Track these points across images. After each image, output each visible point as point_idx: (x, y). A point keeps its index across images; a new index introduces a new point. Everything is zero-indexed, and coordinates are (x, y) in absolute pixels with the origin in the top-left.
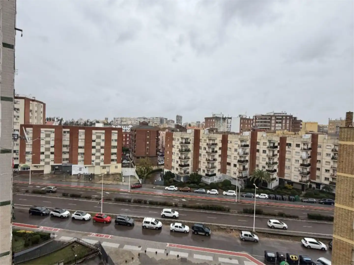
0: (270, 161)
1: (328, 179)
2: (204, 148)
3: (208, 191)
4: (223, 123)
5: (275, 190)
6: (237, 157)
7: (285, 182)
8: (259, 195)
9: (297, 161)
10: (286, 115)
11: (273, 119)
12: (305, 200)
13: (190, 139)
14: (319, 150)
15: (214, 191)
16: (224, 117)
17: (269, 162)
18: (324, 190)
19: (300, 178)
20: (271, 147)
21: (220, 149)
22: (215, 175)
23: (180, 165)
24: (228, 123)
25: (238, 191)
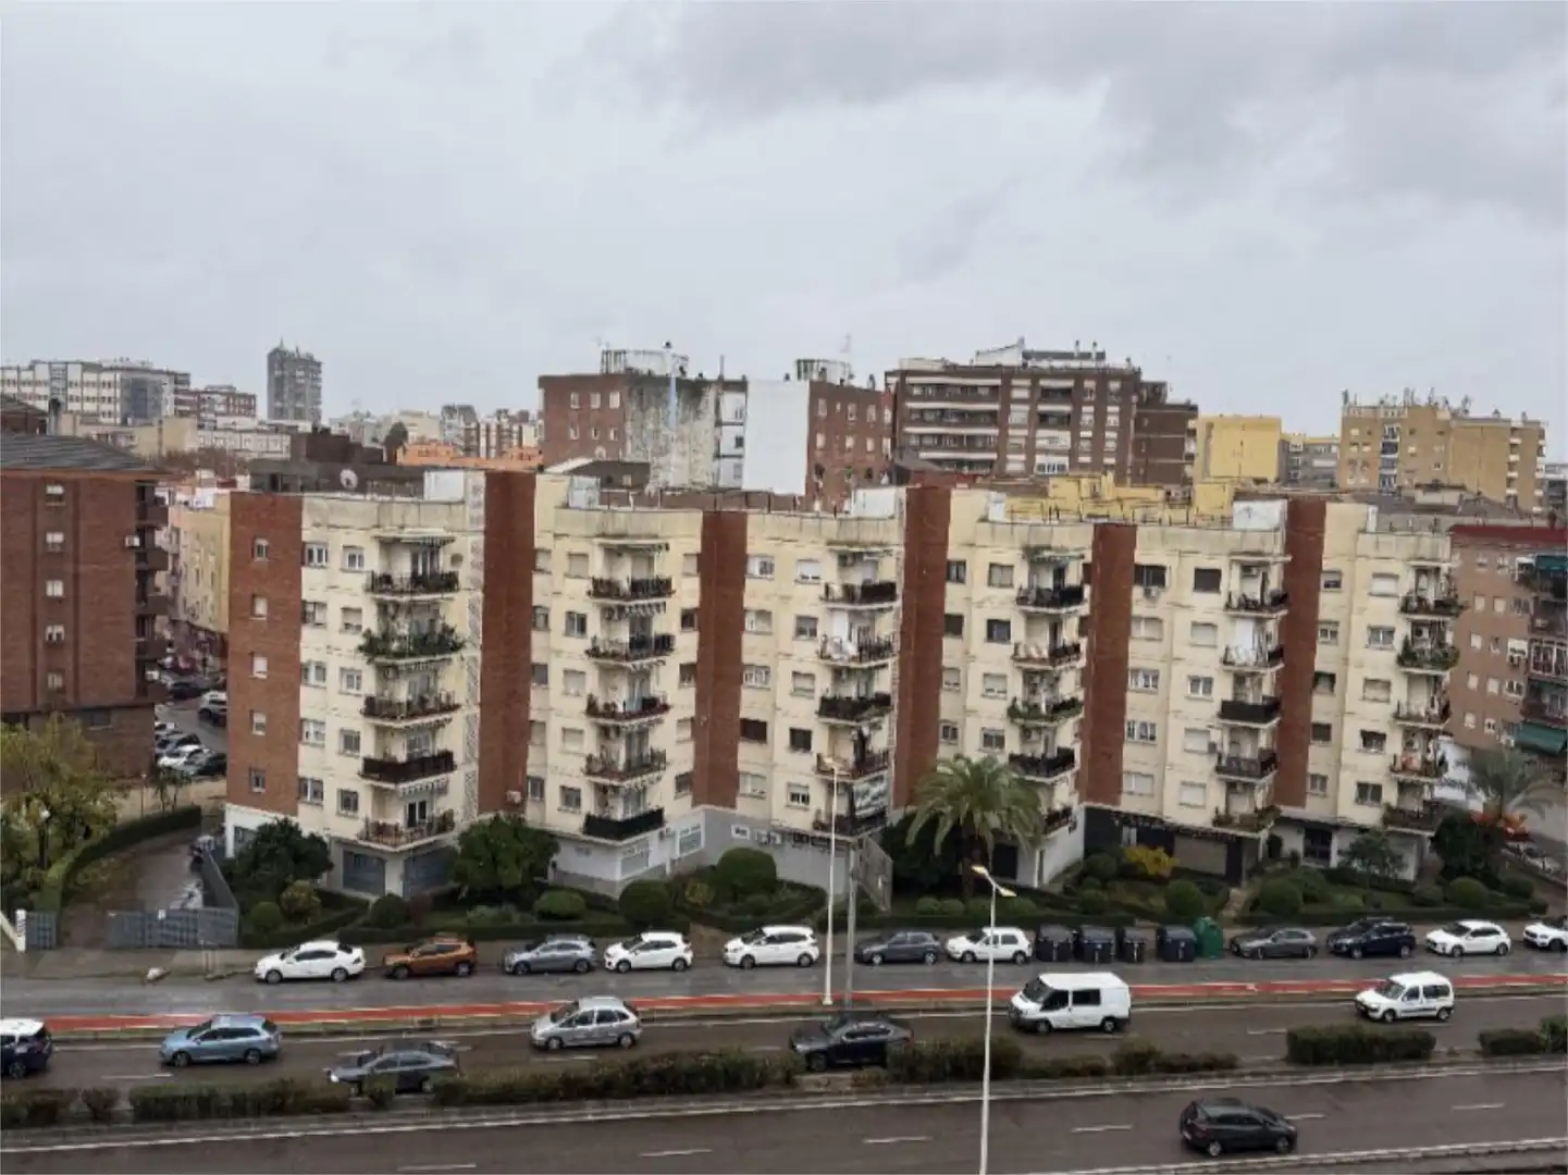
0: (1034, 692)
1: (1377, 789)
2: (570, 614)
3: (617, 952)
4: (683, 421)
5: (1066, 891)
6: (811, 676)
7: (1126, 830)
8: (974, 938)
9: (1200, 683)
10: (1102, 365)
11: (1016, 394)
12: (1257, 943)
13: (453, 548)
14: (1329, 605)
15: (658, 945)
16: (692, 375)
17: (1025, 704)
18: (1356, 864)
19: (1216, 798)
20: (1041, 598)
21: (687, 619)
22: (654, 819)
23: (373, 768)
24: (719, 424)
25: (840, 926)
